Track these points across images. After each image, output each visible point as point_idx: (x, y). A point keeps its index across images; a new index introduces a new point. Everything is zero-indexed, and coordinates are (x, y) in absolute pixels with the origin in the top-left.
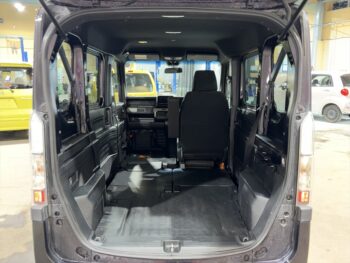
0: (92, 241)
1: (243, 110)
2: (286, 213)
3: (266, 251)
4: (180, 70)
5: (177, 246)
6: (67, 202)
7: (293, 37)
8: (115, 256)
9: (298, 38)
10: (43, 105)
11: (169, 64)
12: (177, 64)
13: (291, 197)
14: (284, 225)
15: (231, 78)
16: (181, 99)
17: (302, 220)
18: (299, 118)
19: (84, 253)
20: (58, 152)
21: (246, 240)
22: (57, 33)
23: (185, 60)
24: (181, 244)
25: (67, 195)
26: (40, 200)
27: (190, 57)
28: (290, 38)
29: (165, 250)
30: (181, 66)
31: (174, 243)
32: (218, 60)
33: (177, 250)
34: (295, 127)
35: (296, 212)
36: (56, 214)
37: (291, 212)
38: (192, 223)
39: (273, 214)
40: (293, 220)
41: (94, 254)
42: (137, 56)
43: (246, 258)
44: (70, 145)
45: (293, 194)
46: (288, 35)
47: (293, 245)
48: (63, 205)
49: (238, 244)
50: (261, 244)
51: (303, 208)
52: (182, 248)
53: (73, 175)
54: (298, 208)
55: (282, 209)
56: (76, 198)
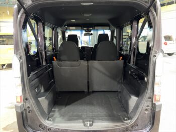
0: (47, 121)
1: (122, 52)
2: (148, 106)
3: (137, 126)
4: (91, 34)
5: (91, 123)
6: (34, 102)
7: (152, 12)
8: (59, 129)
9: (155, 13)
10: (19, 51)
11: (86, 31)
12: (90, 31)
13: (150, 98)
14: (147, 112)
15: (116, 37)
16: (92, 47)
17: (157, 110)
18: (155, 56)
19: (43, 127)
20: (28, 76)
21: (126, 120)
22: (25, 13)
23: (93, 29)
24: (93, 122)
25: (33, 98)
26: (19, 101)
27: (96, 28)
28: (150, 13)
29: (85, 125)
30: (92, 32)
31: (89, 121)
32: (109, 29)
33: (91, 125)
34: (153, 61)
35: (154, 106)
36: (28, 108)
37: (150, 106)
38: (98, 110)
39: (141, 107)
40: (151, 110)
41: (48, 128)
42: (71, 28)
43: (127, 129)
44: (36, 72)
45: (151, 96)
46: (149, 11)
47: (152, 122)
48: (31, 103)
49: (123, 122)
50: (135, 122)
51: (157, 104)
52: (94, 124)
53: (37, 87)
54: (155, 104)
55: (145, 104)
56: (39, 99)
